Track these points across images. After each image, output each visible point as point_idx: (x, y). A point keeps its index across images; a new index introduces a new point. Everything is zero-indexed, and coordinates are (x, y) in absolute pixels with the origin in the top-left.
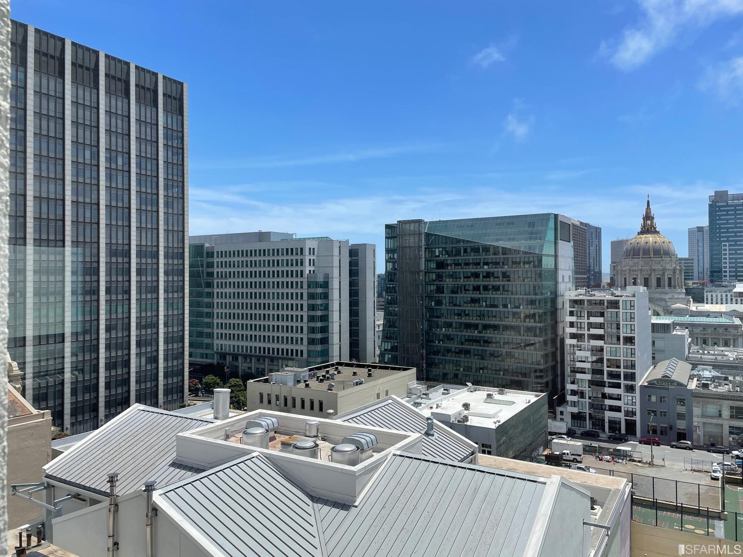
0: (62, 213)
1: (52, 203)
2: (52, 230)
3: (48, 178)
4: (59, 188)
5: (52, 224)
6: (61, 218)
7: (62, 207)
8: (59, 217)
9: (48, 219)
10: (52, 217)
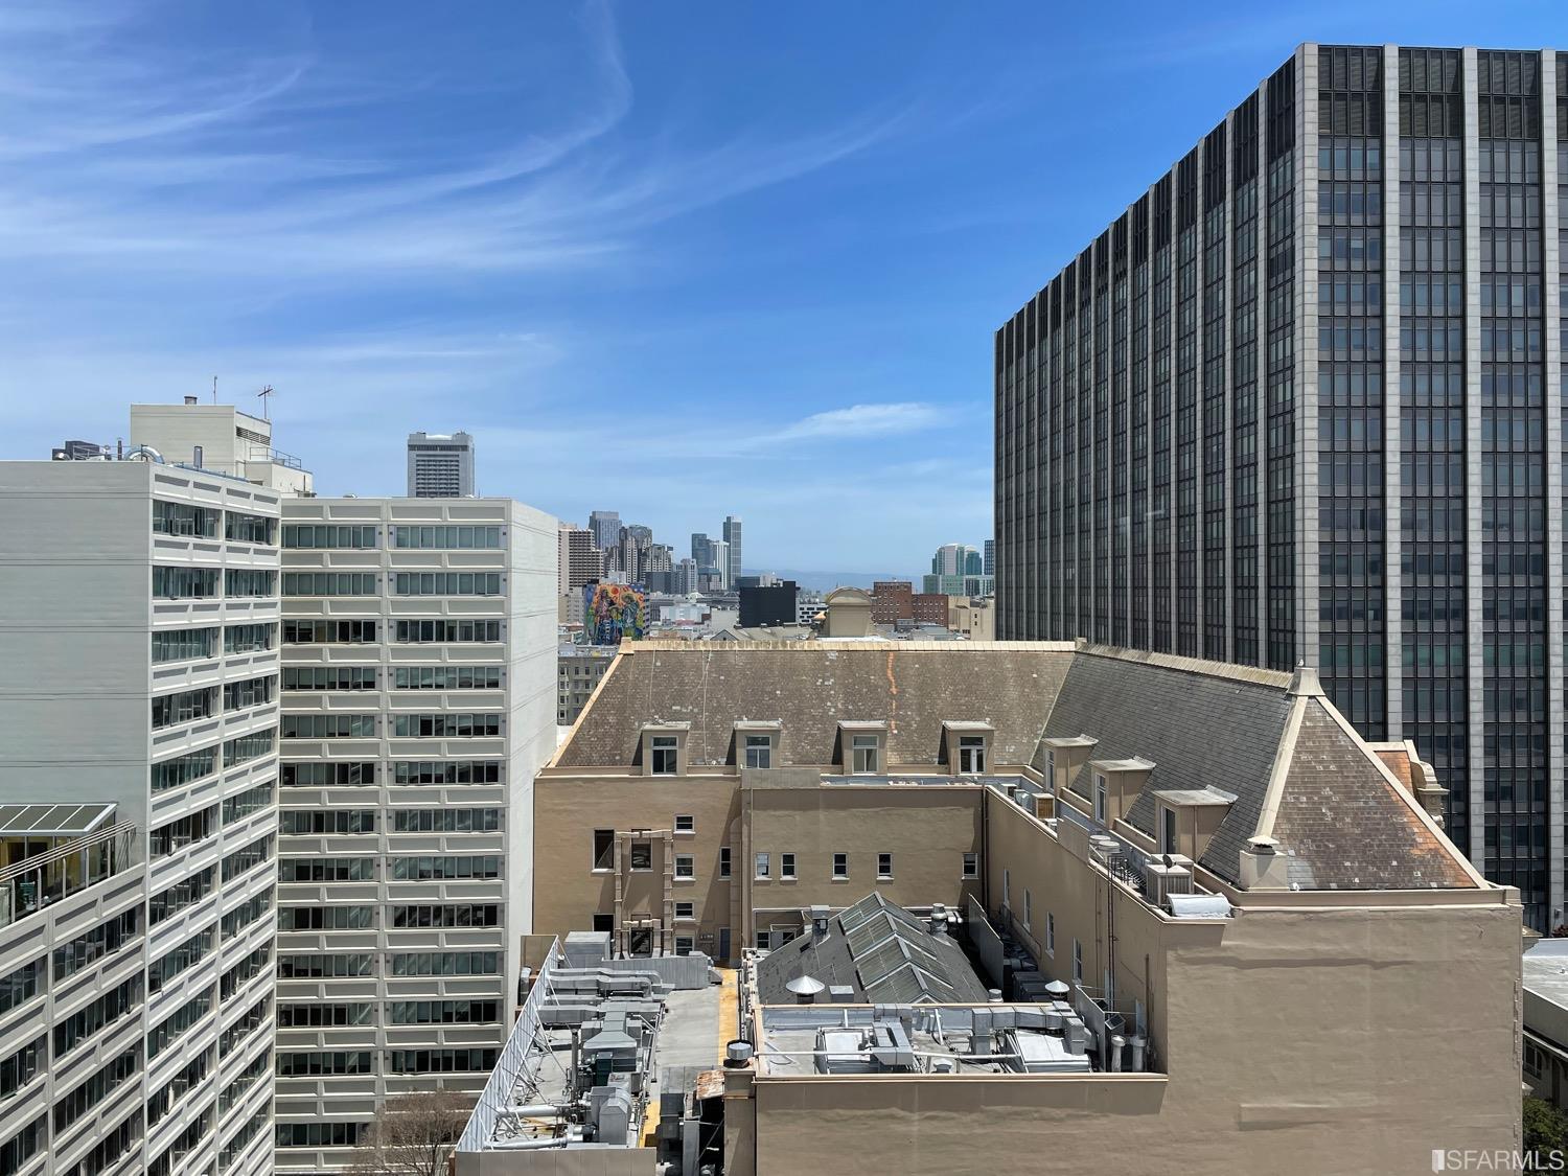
0: (1459, 437)
1: (1438, 416)
2: (1438, 473)
3: (1431, 362)
4: (1454, 383)
5: (1439, 461)
6: (1459, 447)
7: (1459, 423)
8: (1455, 446)
9: (1431, 452)
10: (1438, 446)
